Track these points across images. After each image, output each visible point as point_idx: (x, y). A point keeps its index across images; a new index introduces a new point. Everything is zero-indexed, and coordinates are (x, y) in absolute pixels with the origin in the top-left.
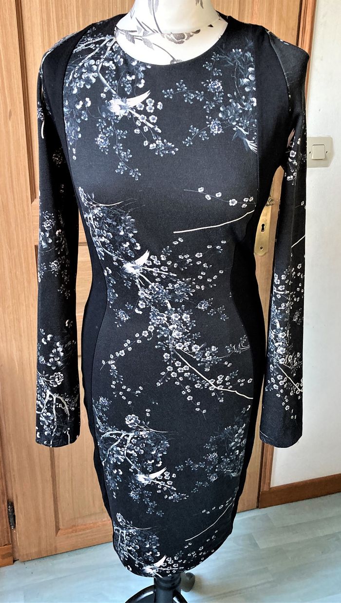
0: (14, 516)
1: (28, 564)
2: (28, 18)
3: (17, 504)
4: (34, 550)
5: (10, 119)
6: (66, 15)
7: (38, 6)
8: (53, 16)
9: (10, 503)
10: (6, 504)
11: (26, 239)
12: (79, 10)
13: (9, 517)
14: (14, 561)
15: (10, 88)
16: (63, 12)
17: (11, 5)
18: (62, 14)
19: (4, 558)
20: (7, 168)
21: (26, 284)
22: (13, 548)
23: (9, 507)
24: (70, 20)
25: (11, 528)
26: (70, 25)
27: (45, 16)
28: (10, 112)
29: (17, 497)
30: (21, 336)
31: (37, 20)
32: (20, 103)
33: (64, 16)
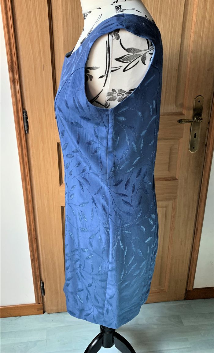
0: (44, 289)
1: (51, 315)
3: (45, 283)
4: (55, 308)
5: (43, 69)
6: (77, 7)
7: (61, 3)
8: (69, 8)
9: (42, 282)
10: (40, 282)
11: (52, 139)
13: (41, 289)
14: (44, 312)
15: (44, 52)
17: (45, 3)
18: (75, 7)
19: (38, 310)
20: (42, 98)
21: (52, 163)
22: (43, 306)
23: (41, 284)
25: (42, 295)
26: (79, 14)
27: (64, 9)
28: (44, 66)
29: (45, 279)
30: (49, 192)
31: (60, 11)
32: (49, 60)
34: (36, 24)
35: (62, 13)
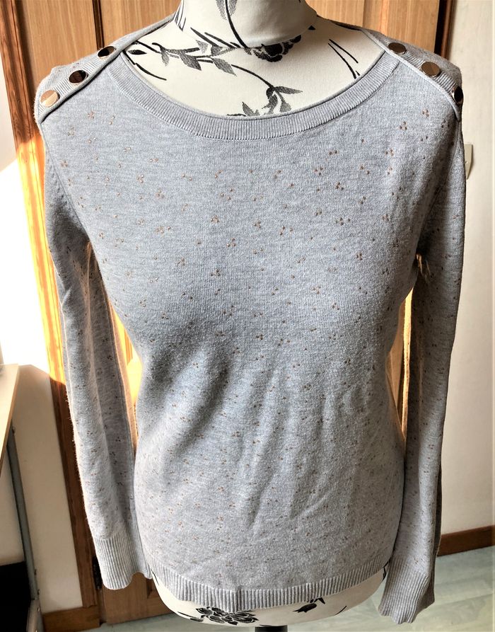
0: (100, 577)
1: (117, 627)
4: (123, 613)
13: (94, 577)
14: (101, 623)
19: (90, 621)
22: (100, 609)
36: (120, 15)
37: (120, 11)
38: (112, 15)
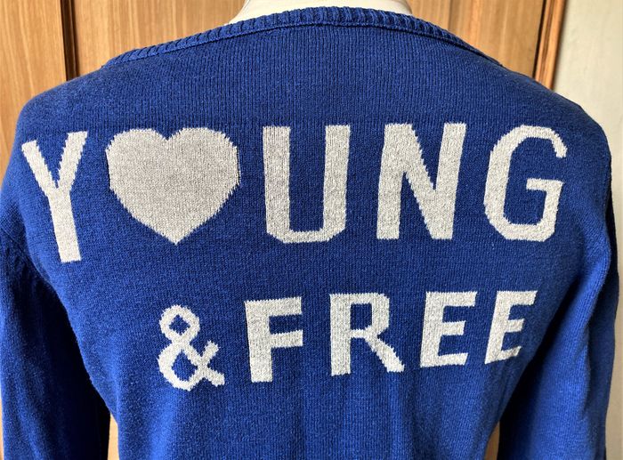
2: (86, 20)
6: (156, 15)
8: (133, 16)
12: (181, 10)
16: (153, 11)
18: (150, 13)
24: (164, 24)
31: (103, 24)
33: (153, 17)
34: (21, 56)
35: (109, 28)
36: (106, 26)
37: (106, 21)
38: (92, 25)
